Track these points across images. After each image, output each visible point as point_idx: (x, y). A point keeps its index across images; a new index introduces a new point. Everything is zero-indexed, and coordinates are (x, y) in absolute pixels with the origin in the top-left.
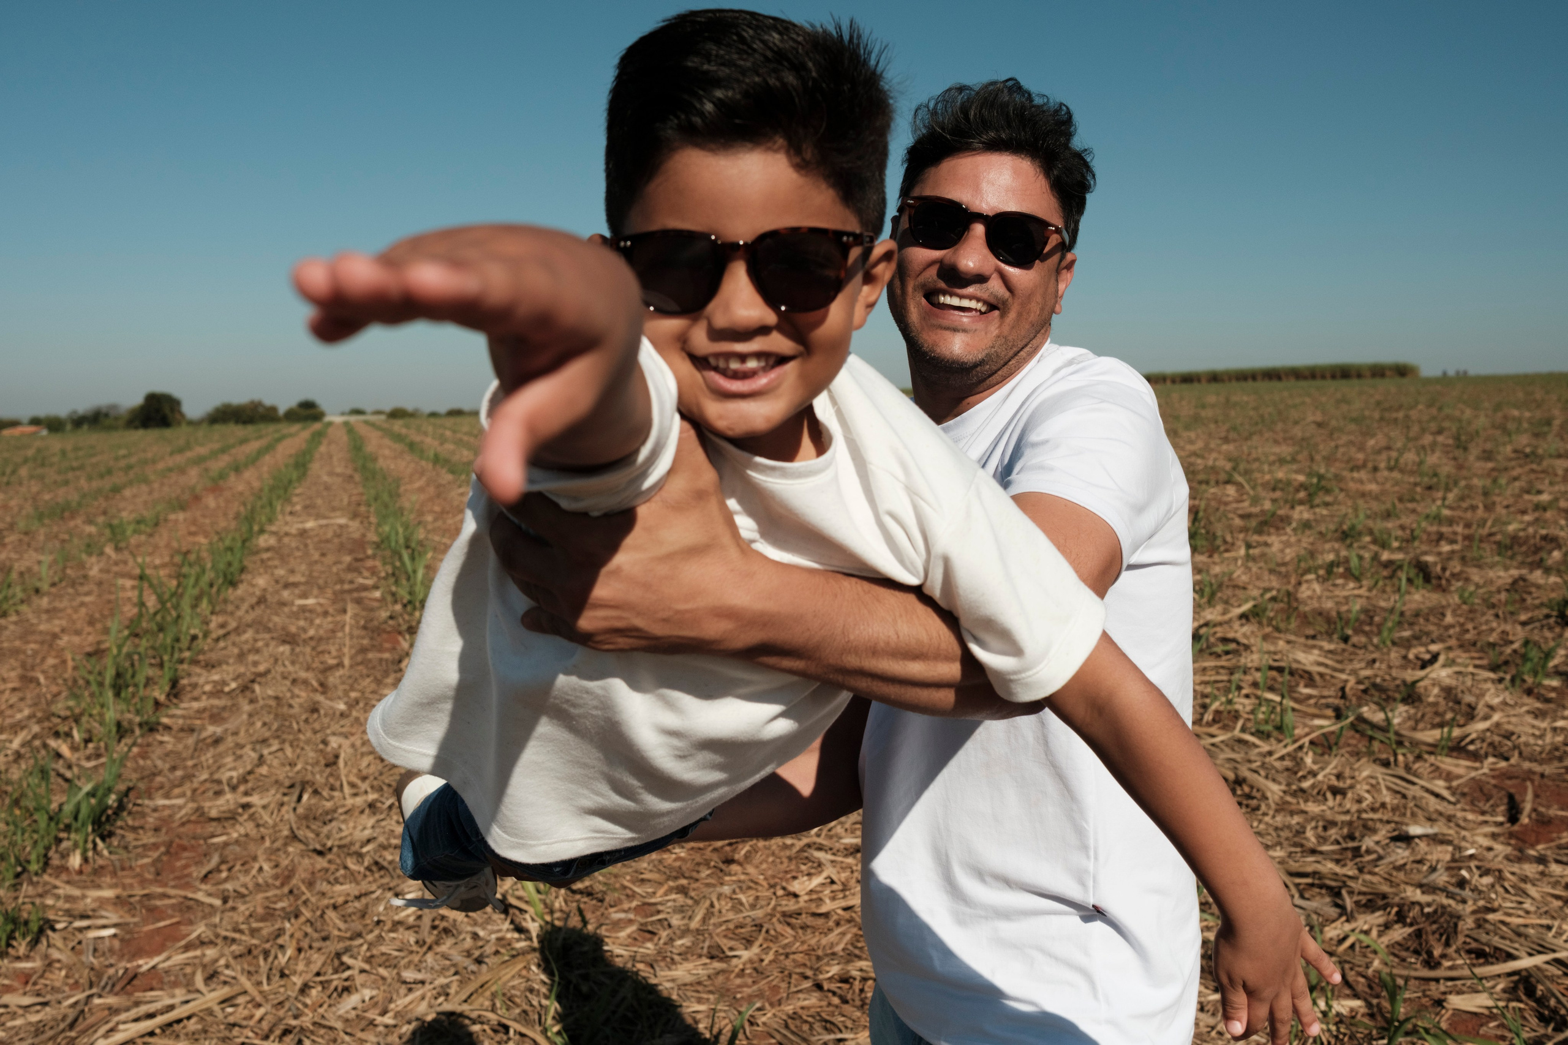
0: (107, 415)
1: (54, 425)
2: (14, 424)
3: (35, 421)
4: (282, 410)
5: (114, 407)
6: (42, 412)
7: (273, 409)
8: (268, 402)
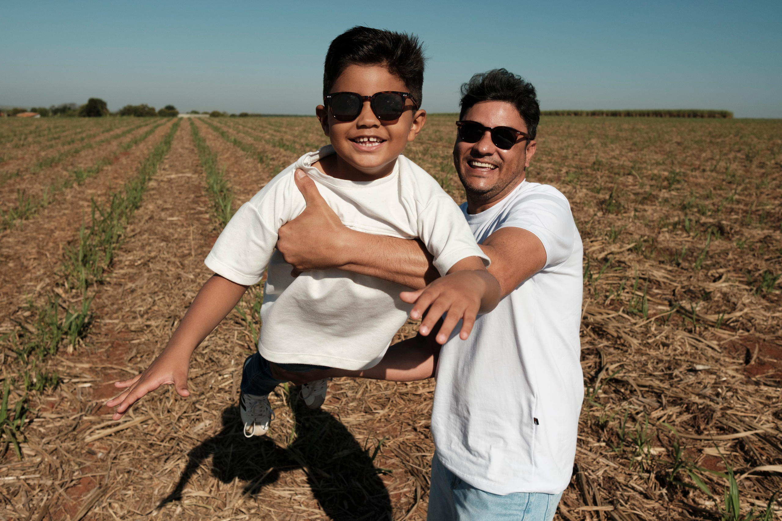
0: (69, 109)
1: (43, 113)
2: (23, 111)
3: (34, 110)
4: (157, 109)
5: (73, 105)
6: (37, 106)
7: (153, 109)
8: (150, 105)
